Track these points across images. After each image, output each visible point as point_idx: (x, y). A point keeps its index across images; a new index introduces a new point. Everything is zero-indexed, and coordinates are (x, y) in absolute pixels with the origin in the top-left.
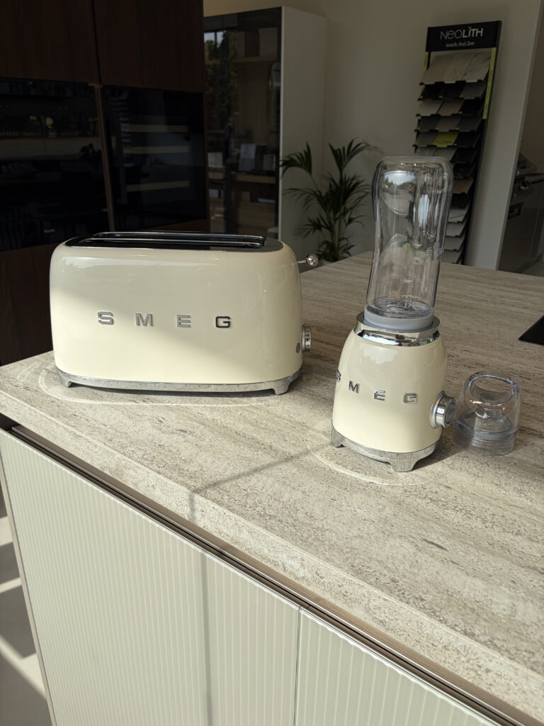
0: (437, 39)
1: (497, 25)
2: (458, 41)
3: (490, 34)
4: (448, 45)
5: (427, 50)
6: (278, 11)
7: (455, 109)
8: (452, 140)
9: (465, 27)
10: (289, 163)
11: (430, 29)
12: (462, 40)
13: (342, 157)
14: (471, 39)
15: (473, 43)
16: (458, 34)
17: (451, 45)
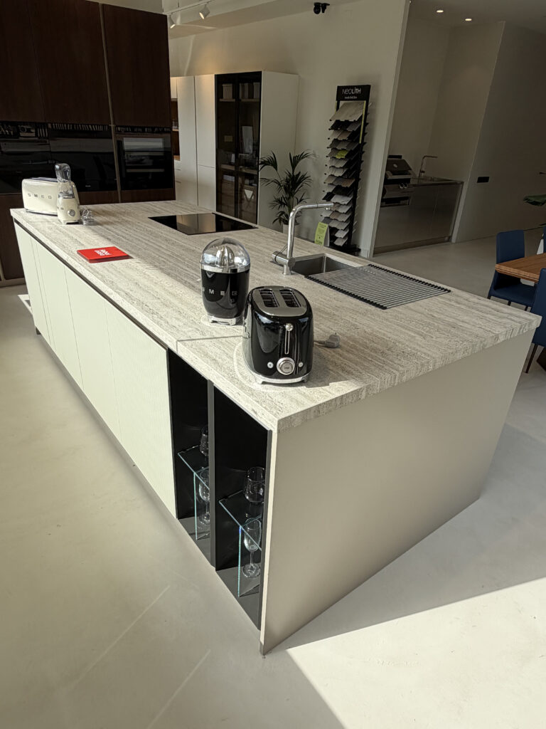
0: (342, 93)
1: (369, 87)
2: (350, 95)
3: (363, 93)
4: (346, 98)
5: (337, 100)
6: (260, 73)
7: (345, 137)
8: (344, 154)
9: (353, 87)
10: (265, 163)
11: (338, 87)
12: (352, 95)
13: (295, 161)
14: (355, 95)
15: (355, 97)
16: (350, 91)
17: (348, 98)
